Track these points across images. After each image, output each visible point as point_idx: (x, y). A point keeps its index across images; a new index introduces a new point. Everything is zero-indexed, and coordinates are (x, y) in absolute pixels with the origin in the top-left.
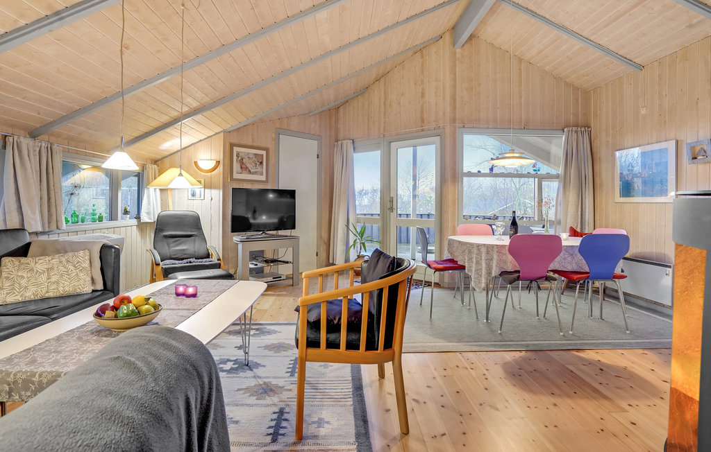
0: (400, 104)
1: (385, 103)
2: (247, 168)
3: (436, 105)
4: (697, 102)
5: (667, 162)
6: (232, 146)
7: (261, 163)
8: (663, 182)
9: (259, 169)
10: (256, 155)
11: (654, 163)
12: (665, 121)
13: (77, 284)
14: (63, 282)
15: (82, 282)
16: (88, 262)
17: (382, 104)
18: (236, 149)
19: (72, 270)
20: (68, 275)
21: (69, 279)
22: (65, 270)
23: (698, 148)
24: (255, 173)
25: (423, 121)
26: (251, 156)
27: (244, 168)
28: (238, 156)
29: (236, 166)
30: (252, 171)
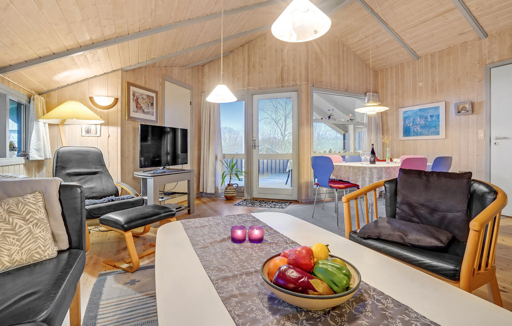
0: (262, 66)
1: (248, 64)
2: (141, 107)
3: (294, 68)
4: (459, 80)
5: (439, 115)
6: (129, 84)
7: (152, 104)
8: (437, 126)
9: (150, 110)
10: (148, 96)
11: (429, 115)
12: (436, 91)
13: (33, 246)
14: (7, 247)
15: (40, 242)
16: (43, 211)
17: (246, 65)
18: (132, 89)
19: (21, 227)
20: (15, 234)
21: (18, 240)
22: (9, 227)
23: (461, 107)
24: (148, 113)
25: (282, 79)
26: (144, 97)
27: (139, 107)
28: (134, 95)
29: (133, 105)
30: (145, 110)
